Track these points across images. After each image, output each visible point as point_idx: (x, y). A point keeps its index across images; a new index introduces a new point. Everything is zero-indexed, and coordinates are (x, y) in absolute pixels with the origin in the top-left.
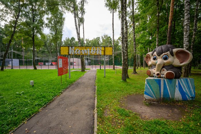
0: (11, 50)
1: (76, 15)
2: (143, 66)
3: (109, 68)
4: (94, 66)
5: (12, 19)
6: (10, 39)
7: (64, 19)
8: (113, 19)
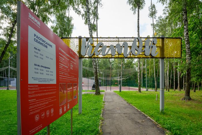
0: (8, 66)
1: (87, 21)
2: (173, 88)
3: (128, 90)
4: (108, 87)
5: (9, 25)
6: (3, 50)
7: (72, 25)
8: (138, 20)
